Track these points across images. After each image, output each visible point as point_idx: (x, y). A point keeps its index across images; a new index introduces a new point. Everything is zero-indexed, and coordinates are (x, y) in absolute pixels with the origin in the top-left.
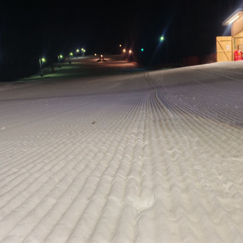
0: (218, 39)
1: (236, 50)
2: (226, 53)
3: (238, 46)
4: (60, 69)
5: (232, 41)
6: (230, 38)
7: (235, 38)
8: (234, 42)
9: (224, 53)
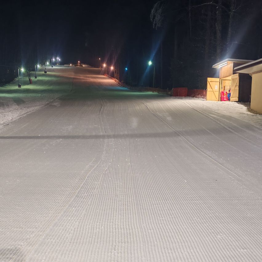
0: (209, 79)
1: (222, 90)
2: (214, 92)
3: (225, 87)
4: (36, 79)
5: (220, 82)
6: (218, 80)
7: (222, 80)
8: (221, 83)
9: (212, 92)
